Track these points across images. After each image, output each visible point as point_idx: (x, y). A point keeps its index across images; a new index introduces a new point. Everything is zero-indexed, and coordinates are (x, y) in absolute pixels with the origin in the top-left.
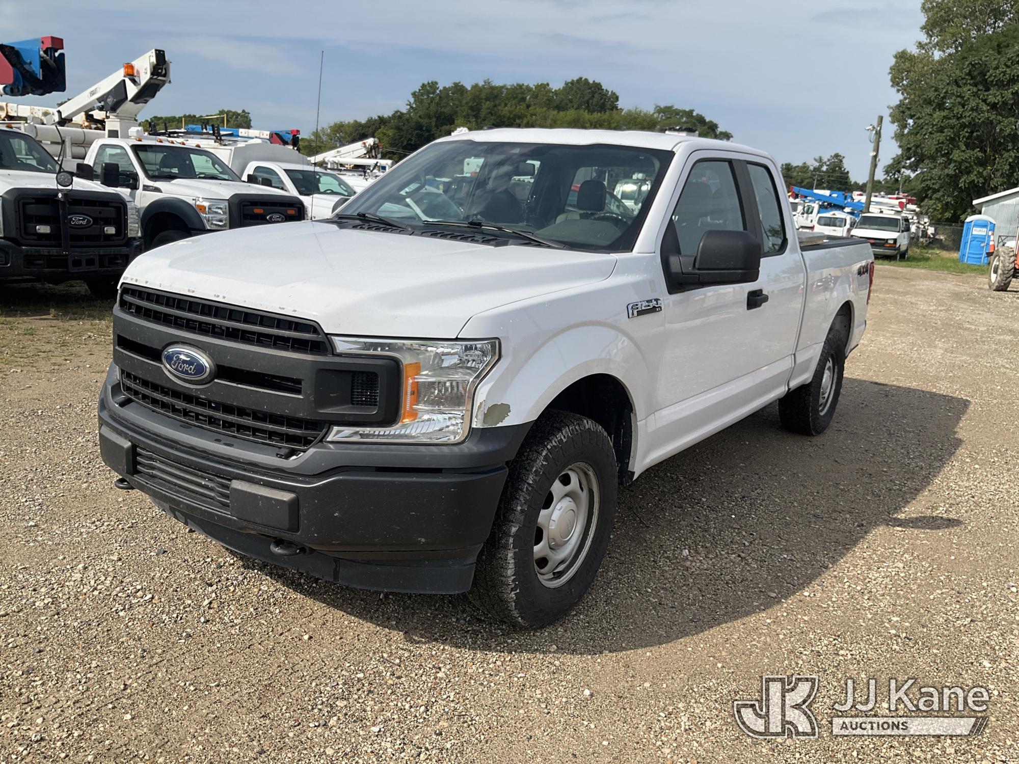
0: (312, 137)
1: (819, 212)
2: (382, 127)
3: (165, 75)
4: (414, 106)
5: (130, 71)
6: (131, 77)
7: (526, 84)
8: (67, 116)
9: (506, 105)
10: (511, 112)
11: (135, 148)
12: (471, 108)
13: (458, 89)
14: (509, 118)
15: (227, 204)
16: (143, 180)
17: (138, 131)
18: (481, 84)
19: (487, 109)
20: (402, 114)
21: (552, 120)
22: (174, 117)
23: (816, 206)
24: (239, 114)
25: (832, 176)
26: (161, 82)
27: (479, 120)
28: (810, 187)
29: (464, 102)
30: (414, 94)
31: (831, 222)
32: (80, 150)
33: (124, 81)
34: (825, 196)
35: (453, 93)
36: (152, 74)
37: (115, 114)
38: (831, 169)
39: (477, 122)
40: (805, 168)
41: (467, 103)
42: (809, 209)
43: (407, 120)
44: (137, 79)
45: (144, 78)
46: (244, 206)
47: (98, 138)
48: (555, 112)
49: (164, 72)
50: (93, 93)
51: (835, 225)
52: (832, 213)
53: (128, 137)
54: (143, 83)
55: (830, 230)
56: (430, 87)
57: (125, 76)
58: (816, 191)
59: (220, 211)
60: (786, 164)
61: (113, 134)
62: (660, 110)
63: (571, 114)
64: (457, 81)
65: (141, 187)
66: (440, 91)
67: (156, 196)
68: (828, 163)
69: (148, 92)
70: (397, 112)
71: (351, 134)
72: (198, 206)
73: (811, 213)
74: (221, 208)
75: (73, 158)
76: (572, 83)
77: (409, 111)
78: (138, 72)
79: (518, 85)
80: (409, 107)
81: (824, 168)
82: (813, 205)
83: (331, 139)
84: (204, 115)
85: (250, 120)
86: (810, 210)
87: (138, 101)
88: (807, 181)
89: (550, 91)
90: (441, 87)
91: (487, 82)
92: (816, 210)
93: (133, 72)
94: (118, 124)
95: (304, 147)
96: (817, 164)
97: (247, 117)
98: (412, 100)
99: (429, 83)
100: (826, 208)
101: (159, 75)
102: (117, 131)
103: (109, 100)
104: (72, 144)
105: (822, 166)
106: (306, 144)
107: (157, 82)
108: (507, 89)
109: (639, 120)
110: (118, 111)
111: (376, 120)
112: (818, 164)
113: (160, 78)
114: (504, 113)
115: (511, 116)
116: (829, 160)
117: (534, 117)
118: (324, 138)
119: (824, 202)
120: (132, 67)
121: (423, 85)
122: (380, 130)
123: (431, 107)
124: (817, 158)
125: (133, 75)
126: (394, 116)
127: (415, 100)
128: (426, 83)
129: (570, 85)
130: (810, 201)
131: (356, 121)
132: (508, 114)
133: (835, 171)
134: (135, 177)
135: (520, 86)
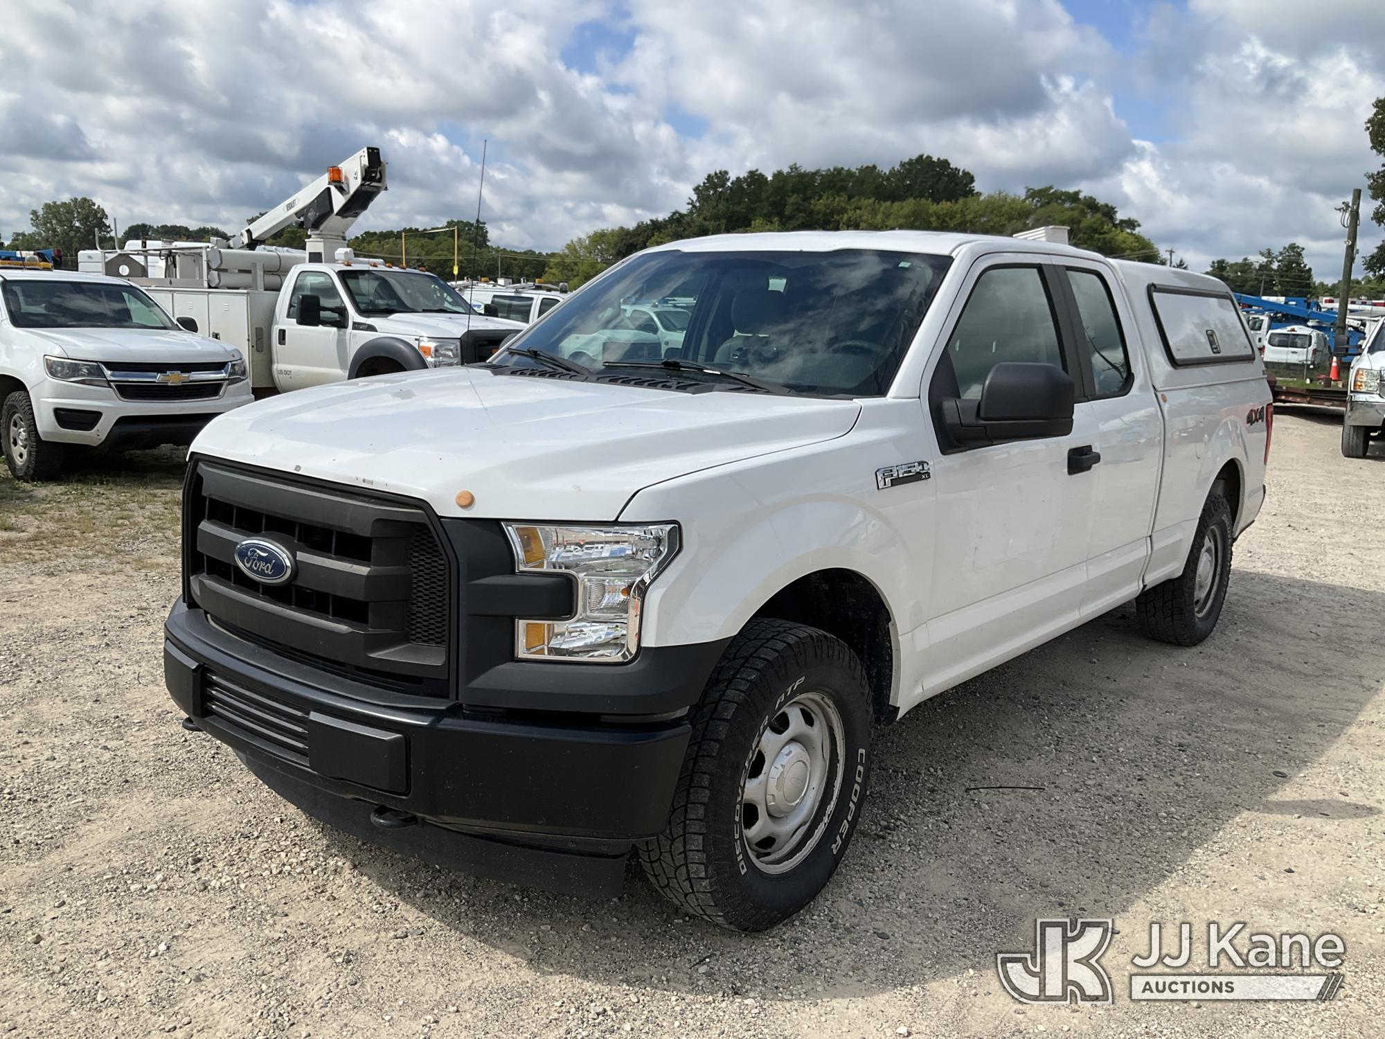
0: (567, 251)
1: (1270, 328)
2: (656, 234)
3: (380, 180)
4: (698, 204)
5: (336, 176)
6: (337, 184)
7: (846, 169)
8: (259, 236)
9: (820, 197)
10: (827, 206)
11: (343, 275)
12: (773, 204)
13: (755, 178)
14: (825, 214)
15: (458, 344)
16: (353, 316)
17: (346, 253)
18: (786, 170)
19: (793, 204)
20: (682, 216)
21: (884, 213)
22: (392, 232)
23: (1265, 319)
24: (472, 225)
25: (1287, 277)
26: (375, 190)
27: (784, 220)
28: (1255, 292)
29: (764, 195)
30: (696, 189)
31: (1289, 341)
32: (274, 280)
33: (329, 189)
34: (1280, 305)
35: (749, 185)
36: (363, 179)
37: (318, 232)
38: (1285, 266)
39: (781, 221)
40: (1245, 266)
41: (768, 198)
42: (1255, 323)
43: (688, 223)
44: (344, 186)
45: (354, 184)
46: (480, 346)
47: (297, 263)
48: (888, 203)
49: (378, 176)
50: (290, 206)
51: (1294, 345)
52: (1289, 328)
53: (334, 261)
54: (352, 191)
55: (1287, 353)
56: (718, 178)
57: (329, 184)
58: (1264, 298)
59: (451, 354)
60: (1219, 262)
61: (316, 257)
62: (1033, 194)
63: (909, 205)
64: (754, 169)
65: (350, 324)
66: (732, 183)
67: (369, 336)
68: (1280, 258)
69: (359, 202)
70: (674, 213)
71: (615, 245)
72: (423, 348)
73: (1259, 328)
74: (451, 350)
75: (266, 290)
76: (911, 162)
77: (691, 212)
78: (346, 178)
79: (835, 169)
80: (690, 206)
81: (1275, 266)
82: (1261, 317)
83: (590, 253)
84: (429, 228)
85: (487, 232)
86: (1257, 325)
87: (346, 214)
88: (1250, 283)
89: (879, 175)
90: (732, 176)
91: (794, 168)
92: (1265, 325)
93: (340, 178)
94: (322, 244)
95: (555, 264)
96: (1263, 260)
97: (482, 228)
98: (695, 198)
99: (716, 174)
100: (1279, 321)
101: (372, 179)
102: (320, 254)
103: (309, 214)
104: (265, 272)
105: (1271, 262)
106: (558, 260)
107: (370, 189)
108: (822, 175)
109: (1004, 209)
110: (322, 227)
111: (647, 225)
112: (1266, 260)
113: (373, 184)
114: (818, 207)
115: (828, 211)
116: (1281, 254)
117: (858, 211)
118: (582, 252)
119: (1277, 313)
120: (339, 171)
121: (709, 176)
122: (653, 238)
123: (720, 206)
124: (1265, 251)
125: (340, 182)
126: (671, 219)
127: (698, 197)
128: (713, 173)
129: (907, 166)
130: (1257, 312)
131: (622, 228)
132: (823, 209)
133: (1293, 268)
134: (342, 311)
135: (839, 171)
